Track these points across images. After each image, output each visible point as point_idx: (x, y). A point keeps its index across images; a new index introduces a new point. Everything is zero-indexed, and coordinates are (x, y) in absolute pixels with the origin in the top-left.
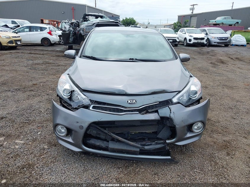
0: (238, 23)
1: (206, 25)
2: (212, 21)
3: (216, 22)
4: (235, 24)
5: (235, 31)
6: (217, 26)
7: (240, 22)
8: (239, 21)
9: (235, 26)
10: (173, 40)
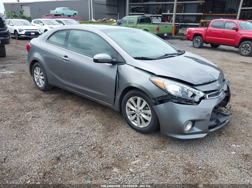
0: (75, 14)
1: (48, 16)
2: (53, 12)
3: (56, 12)
4: (73, 16)
5: (82, 22)
6: (58, 16)
7: (77, 14)
8: (76, 12)
9: (74, 16)
10: (35, 32)
